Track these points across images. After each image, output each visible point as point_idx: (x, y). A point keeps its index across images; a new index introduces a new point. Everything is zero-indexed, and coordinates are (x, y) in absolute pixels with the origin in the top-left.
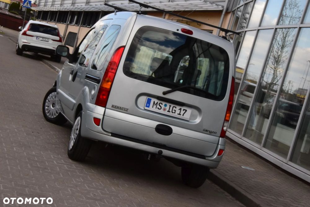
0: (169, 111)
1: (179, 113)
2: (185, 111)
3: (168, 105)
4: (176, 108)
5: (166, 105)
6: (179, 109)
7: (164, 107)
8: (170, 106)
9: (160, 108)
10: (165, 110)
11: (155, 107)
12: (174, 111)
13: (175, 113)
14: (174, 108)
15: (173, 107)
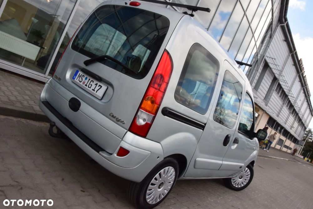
0: (86, 85)
1: (93, 89)
2: (100, 87)
3: (88, 78)
4: (93, 82)
5: (86, 79)
6: (95, 84)
7: (85, 80)
8: (89, 79)
9: (81, 81)
10: (84, 83)
11: (78, 79)
12: (90, 86)
13: (90, 87)
14: (92, 83)
15: (92, 81)
